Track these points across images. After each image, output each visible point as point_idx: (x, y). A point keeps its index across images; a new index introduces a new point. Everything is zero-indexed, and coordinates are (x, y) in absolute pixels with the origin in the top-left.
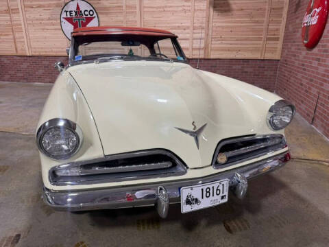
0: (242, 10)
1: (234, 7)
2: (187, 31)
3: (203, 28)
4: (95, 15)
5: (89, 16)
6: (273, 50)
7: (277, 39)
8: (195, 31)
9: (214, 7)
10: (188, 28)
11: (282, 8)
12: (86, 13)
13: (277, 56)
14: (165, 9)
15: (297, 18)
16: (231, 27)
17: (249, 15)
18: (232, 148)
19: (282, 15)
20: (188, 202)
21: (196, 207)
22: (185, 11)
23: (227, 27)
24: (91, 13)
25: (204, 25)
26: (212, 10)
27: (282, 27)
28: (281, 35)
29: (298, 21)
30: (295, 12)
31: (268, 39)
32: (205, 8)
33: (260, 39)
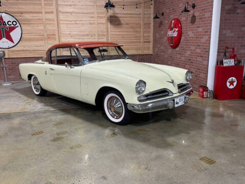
0: (128, 24)
1: (122, 22)
2: (93, 37)
3: (104, 36)
4: (18, 24)
5: (12, 25)
6: (148, 49)
7: (150, 42)
8: (99, 37)
9: (111, 22)
10: (94, 35)
11: (150, 24)
12: (10, 23)
13: (151, 52)
14: (77, 22)
15: (162, 30)
16: (122, 35)
17: (132, 27)
18: (181, 87)
19: (150, 27)
20: (176, 104)
21: (178, 105)
22: (91, 24)
23: (120, 35)
24: (14, 23)
25: (105, 33)
26: (109, 24)
27: (151, 34)
28: (151, 39)
29: (162, 32)
30: (159, 27)
31: (144, 42)
32: (104, 22)
33: (140, 42)
